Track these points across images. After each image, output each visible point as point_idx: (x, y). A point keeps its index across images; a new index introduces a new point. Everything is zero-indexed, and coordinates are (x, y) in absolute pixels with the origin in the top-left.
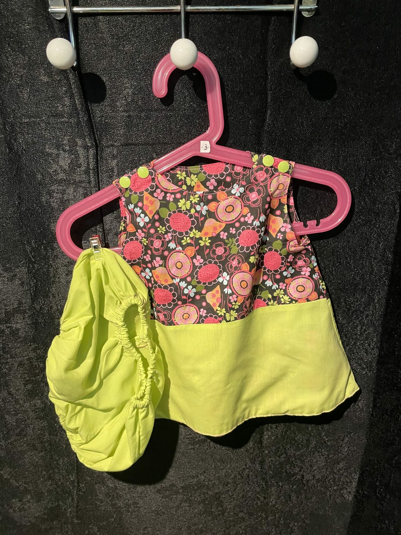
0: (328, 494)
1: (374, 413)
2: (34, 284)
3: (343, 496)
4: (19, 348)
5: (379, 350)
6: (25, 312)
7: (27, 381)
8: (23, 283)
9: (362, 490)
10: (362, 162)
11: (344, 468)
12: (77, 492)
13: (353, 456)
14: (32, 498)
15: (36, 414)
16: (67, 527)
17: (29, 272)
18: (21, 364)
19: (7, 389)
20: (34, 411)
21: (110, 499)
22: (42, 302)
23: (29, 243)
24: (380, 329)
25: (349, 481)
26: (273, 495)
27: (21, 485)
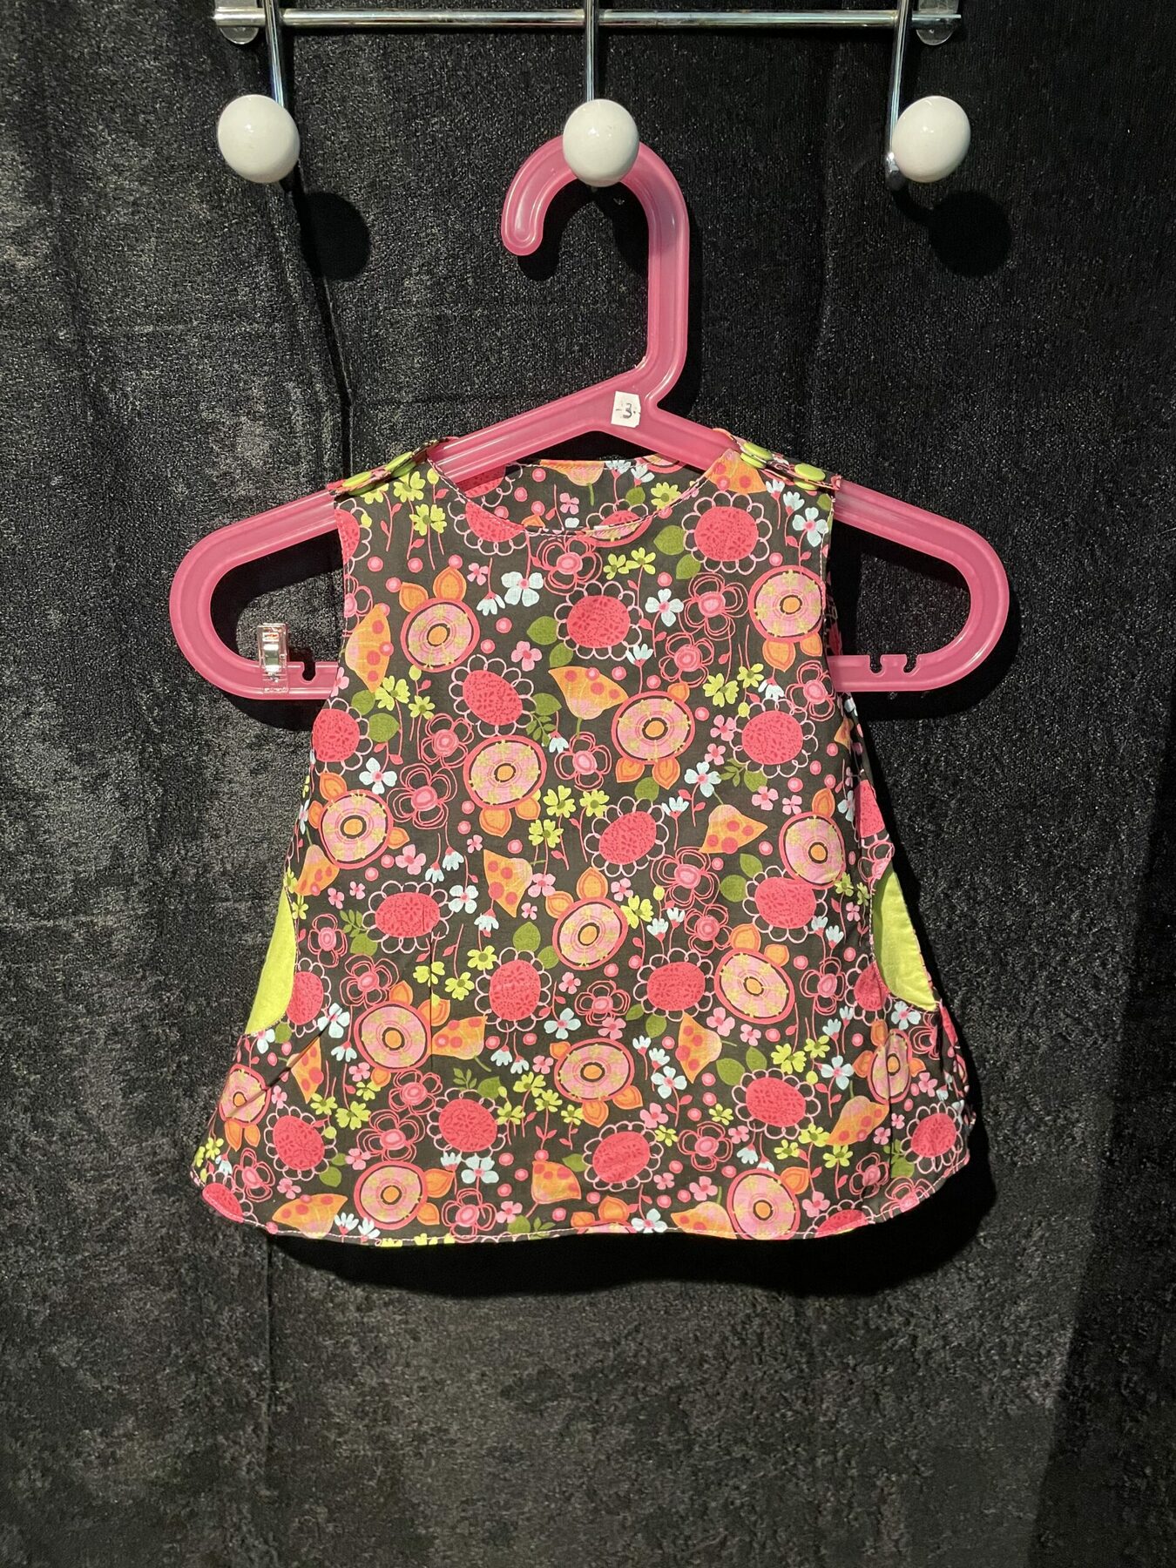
0: (985, 1389)
1: (1115, 1156)
2: (157, 800)
3: (1027, 1397)
4: (111, 986)
5: (1130, 976)
6: (128, 882)
7: (133, 1081)
8: (126, 796)
9: (1082, 1378)
10: (1086, 448)
11: (1031, 1314)
12: (269, 1406)
13: (1055, 1280)
14: (138, 1427)
15: (157, 1178)
16: (238, 1508)
17: (144, 766)
18: (115, 1033)
19: (73, 1105)
20: (151, 1169)
21: (367, 1421)
22: (178, 853)
23: (145, 682)
24: (1134, 918)
25: (1044, 1352)
26: (830, 1392)
27: (108, 1388)
